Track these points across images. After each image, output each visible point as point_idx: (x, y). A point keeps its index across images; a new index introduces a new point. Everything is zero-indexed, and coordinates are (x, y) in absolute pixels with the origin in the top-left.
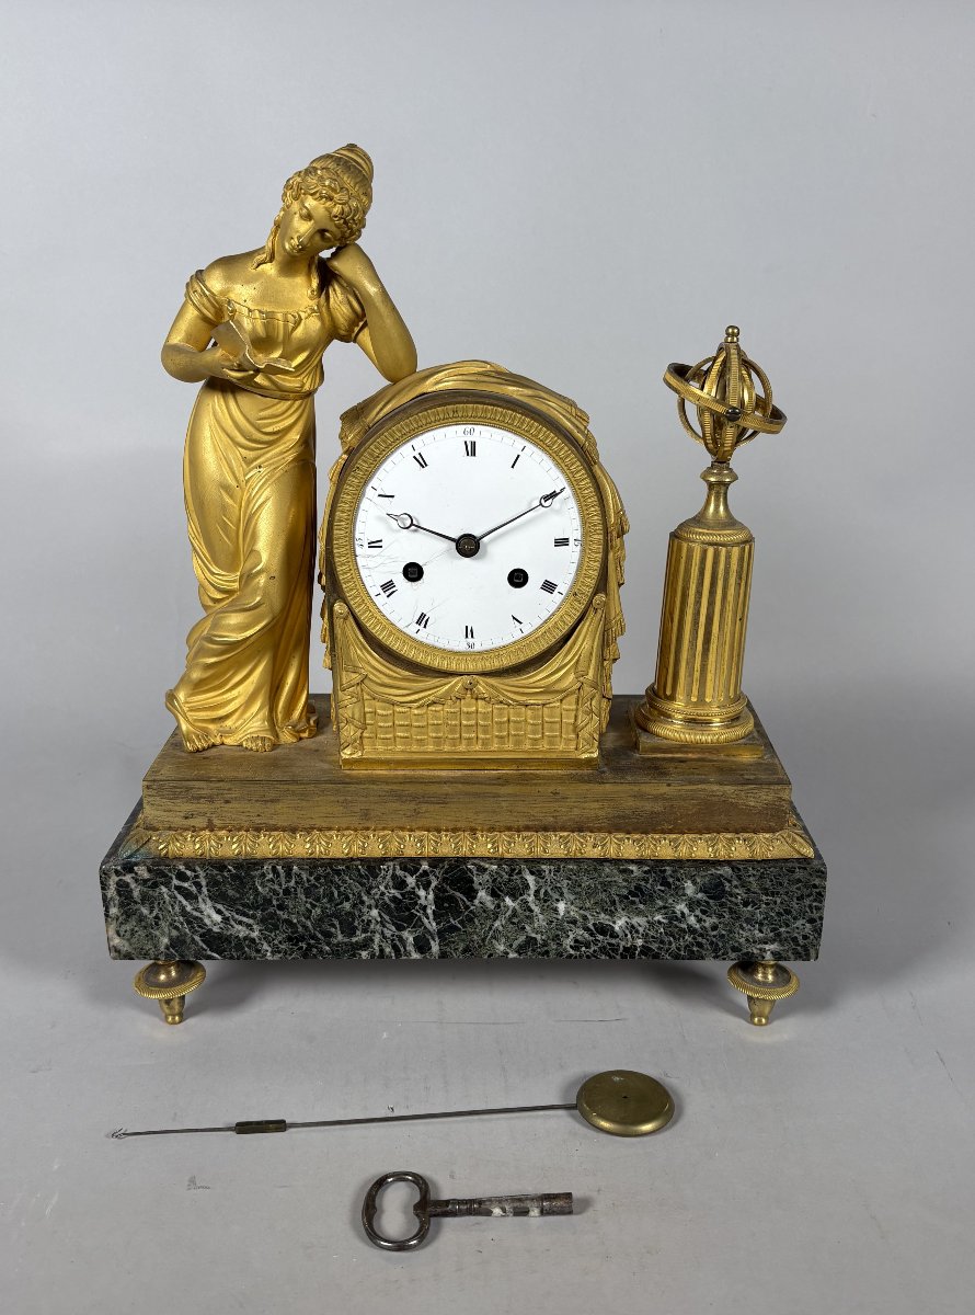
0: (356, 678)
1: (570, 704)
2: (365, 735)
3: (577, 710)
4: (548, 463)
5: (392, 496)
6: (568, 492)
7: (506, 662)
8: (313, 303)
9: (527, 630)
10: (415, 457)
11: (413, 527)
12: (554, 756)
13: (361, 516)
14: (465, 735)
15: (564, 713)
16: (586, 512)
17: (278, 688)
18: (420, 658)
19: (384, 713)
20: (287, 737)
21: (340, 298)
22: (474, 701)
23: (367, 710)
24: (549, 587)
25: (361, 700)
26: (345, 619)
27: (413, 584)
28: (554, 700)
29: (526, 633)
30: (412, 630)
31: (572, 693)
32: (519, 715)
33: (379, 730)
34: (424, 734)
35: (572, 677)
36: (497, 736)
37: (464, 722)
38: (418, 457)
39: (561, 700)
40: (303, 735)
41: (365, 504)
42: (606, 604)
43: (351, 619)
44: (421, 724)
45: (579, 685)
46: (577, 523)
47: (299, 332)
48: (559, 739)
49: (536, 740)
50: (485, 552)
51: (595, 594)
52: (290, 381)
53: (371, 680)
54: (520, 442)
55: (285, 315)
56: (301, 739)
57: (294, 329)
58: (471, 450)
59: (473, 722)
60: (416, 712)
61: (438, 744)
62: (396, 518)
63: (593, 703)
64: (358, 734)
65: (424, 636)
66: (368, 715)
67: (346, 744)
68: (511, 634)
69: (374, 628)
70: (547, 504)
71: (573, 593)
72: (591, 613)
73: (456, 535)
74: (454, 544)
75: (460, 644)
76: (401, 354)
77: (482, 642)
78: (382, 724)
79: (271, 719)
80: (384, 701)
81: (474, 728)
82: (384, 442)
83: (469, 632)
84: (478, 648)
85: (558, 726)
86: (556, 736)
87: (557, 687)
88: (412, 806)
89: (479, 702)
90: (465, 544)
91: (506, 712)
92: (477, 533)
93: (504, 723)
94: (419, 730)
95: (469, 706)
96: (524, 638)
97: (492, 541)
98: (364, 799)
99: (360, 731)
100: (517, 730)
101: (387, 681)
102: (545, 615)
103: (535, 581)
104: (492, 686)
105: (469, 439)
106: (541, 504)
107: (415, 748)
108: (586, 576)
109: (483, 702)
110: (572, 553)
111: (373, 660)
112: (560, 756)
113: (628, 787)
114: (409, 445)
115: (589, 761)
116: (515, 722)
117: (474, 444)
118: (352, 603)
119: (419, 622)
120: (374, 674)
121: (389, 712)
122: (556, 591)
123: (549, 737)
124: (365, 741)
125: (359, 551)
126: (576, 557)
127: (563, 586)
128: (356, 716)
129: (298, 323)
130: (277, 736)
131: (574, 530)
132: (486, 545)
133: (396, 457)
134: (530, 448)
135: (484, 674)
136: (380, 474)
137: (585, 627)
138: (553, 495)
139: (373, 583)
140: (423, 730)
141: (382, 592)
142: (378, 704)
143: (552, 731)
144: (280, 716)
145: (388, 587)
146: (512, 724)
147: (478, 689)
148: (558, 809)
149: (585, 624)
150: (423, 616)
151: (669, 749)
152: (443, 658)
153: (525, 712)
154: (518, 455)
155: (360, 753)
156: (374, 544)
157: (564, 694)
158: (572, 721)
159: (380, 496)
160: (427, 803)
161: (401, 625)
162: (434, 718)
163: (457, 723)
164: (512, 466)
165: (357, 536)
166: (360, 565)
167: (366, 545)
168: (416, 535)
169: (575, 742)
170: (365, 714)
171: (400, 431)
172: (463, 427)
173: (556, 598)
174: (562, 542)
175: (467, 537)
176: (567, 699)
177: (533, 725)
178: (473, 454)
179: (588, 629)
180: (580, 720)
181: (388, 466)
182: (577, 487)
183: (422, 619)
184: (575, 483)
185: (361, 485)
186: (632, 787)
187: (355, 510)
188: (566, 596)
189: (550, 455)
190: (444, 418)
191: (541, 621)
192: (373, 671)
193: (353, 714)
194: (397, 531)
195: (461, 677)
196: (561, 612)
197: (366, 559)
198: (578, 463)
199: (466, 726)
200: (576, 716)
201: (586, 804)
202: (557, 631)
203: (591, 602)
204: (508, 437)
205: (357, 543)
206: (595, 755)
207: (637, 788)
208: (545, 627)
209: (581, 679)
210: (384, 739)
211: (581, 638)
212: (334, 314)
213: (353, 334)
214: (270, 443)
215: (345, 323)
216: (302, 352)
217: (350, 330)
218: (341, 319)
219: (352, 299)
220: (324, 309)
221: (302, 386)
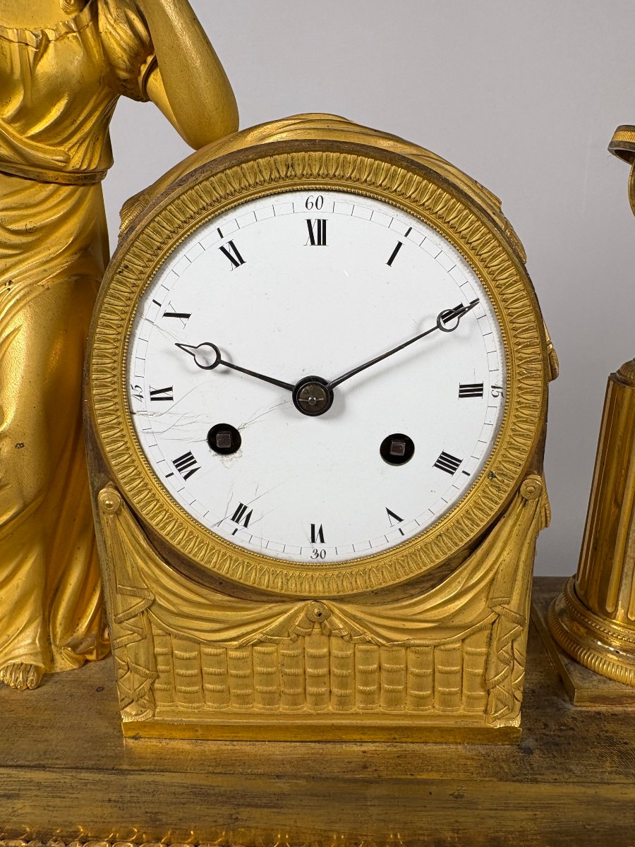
0: (137, 603)
1: (477, 647)
2: (157, 686)
3: (488, 655)
4: (449, 256)
5: (187, 316)
6: (483, 307)
7: (376, 582)
8: (69, 18)
9: (411, 530)
10: (222, 249)
11: (221, 367)
12: (451, 723)
13: (138, 348)
14: (311, 689)
15: (466, 657)
16: (514, 340)
18: (238, 575)
19: (186, 655)
20: (64, 663)
21: (115, 14)
22: (324, 639)
23: (158, 650)
24: (448, 463)
25: (148, 637)
26: (118, 513)
27: (226, 458)
28: (452, 641)
29: (408, 535)
30: (226, 530)
31: (481, 629)
32: (395, 660)
33: (178, 679)
34: (247, 686)
35: (482, 605)
36: (362, 692)
37: (310, 670)
38: (228, 248)
39: (463, 640)
40: (89, 657)
41: (143, 330)
42: (541, 491)
43: (126, 513)
44: (241, 673)
45: (492, 617)
46: (497, 360)
47: (47, 65)
48: (457, 698)
49: (423, 698)
50: (343, 408)
51: (526, 474)
52: (45, 151)
53: (160, 606)
54: (402, 221)
55: (20, 33)
56: (87, 661)
57: (38, 56)
58: (318, 234)
59: (323, 671)
60: (233, 654)
61: (271, 702)
62: (191, 350)
63: (516, 645)
64: (146, 685)
65: (244, 538)
66: (160, 659)
67: (127, 701)
68: (384, 537)
69: (163, 528)
70: (448, 326)
71: (489, 473)
72: (517, 507)
73: (293, 380)
74: (289, 394)
75: (302, 551)
76: (208, 96)
77: (338, 549)
78: (182, 672)
79: (46, 638)
80: (182, 638)
81: (326, 679)
82: (170, 222)
83: (317, 534)
84: (331, 557)
85: (458, 677)
86: (454, 694)
87: (458, 621)
88: (226, 810)
89: (333, 640)
90: (307, 392)
91: (376, 655)
92: (329, 376)
93: (372, 672)
94: (240, 681)
95: (319, 646)
96: (403, 543)
97: (354, 389)
98: (150, 798)
99: (150, 681)
100: (391, 682)
101: (187, 609)
102: (440, 508)
103: (425, 455)
104: (354, 618)
105: (314, 215)
106: (439, 326)
107: (234, 707)
108: (512, 446)
109: (340, 641)
110: (487, 409)
111: (166, 579)
112: (462, 724)
113: (577, 790)
114: (213, 228)
115: (506, 732)
116: (389, 671)
117: (322, 224)
118: (127, 488)
119: (236, 518)
120: (164, 597)
121: (195, 654)
122: (460, 469)
123: (443, 694)
124: (158, 695)
125: (136, 405)
126: (493, 416)
127: (471, 463)
128: (142, 660)
129: (43, 45)
130: (52, 660)
131: (490, 369)
132: (343, 396)
133: (192, 249)
134: (420, 231)
135: (341, 599)
136: (167, 278)
137: (506, 528)
138: (459, 311)
139: (161, 456)
140: (246, 681)
141: (175, 471)
142: (175, 641)
143: (448, 685)
144: (59, 630)
145: (185, 462)
146: (384, 674)
147: (331, 623)
148: (461, 820)
149: (504, 524)
150: (241, 508)
151: (619, 699)
152: (275, 574)
153: (406, 655)
154: (400, 244)
155: (149, 714)
156: (162, 395)
157: (470, 631)
158: (480, 671)
159: (167, 315)
160: (249, 805)
161: (208, 522)
162: (262, 663)
163: (300, 671)
164: (390, 263)
165: (133, 381)
166: (139, 429)
167: (147, 397)
168: (227, 379)
169: (484, 702)
170: (155, 656)
171: (196, 203)
172: (305, 195)
173: (459, 481)
174: (471, 391)
175: (313, 382)
176: (474, 637)
177: (418, 675)
178: (322, 240)
179: (511, 532)
180: (492, 672)
181: (178, 263)
182: (499, 298)
183: (241, 514)
184: (496, 291)
185: (134, 296)
186: (583, 789)
187: (127, 339)
188: (477, 477)
189: (455, 244)
190: (271, 180)
191: (434, 518)
192: (162, 592)
193: (136, 658)
194: (194, 373)
195: (301, 604)
196: (464, 506)
197: (147, 417)
198: (504, 256)
199: (313, 676)
200: (487, 662)
201: (508, 814)
202: (460, 533)
203: (518, 490)
204: (382, 213)
205: (132, 392)
206: (516, 723)
207: (591, 791)
208: (441, 528)
209: (498, 609)
210: (186, 692)
211: (499, 544)
212: (106, 42)
213: (140, 79)
214: (25, 248)
215: (125, 58)
216: (59, 99)
217: (134, 70)
218: (118, 50)
219: (133, 16)
220: (89, 32)
221: (67, 161)
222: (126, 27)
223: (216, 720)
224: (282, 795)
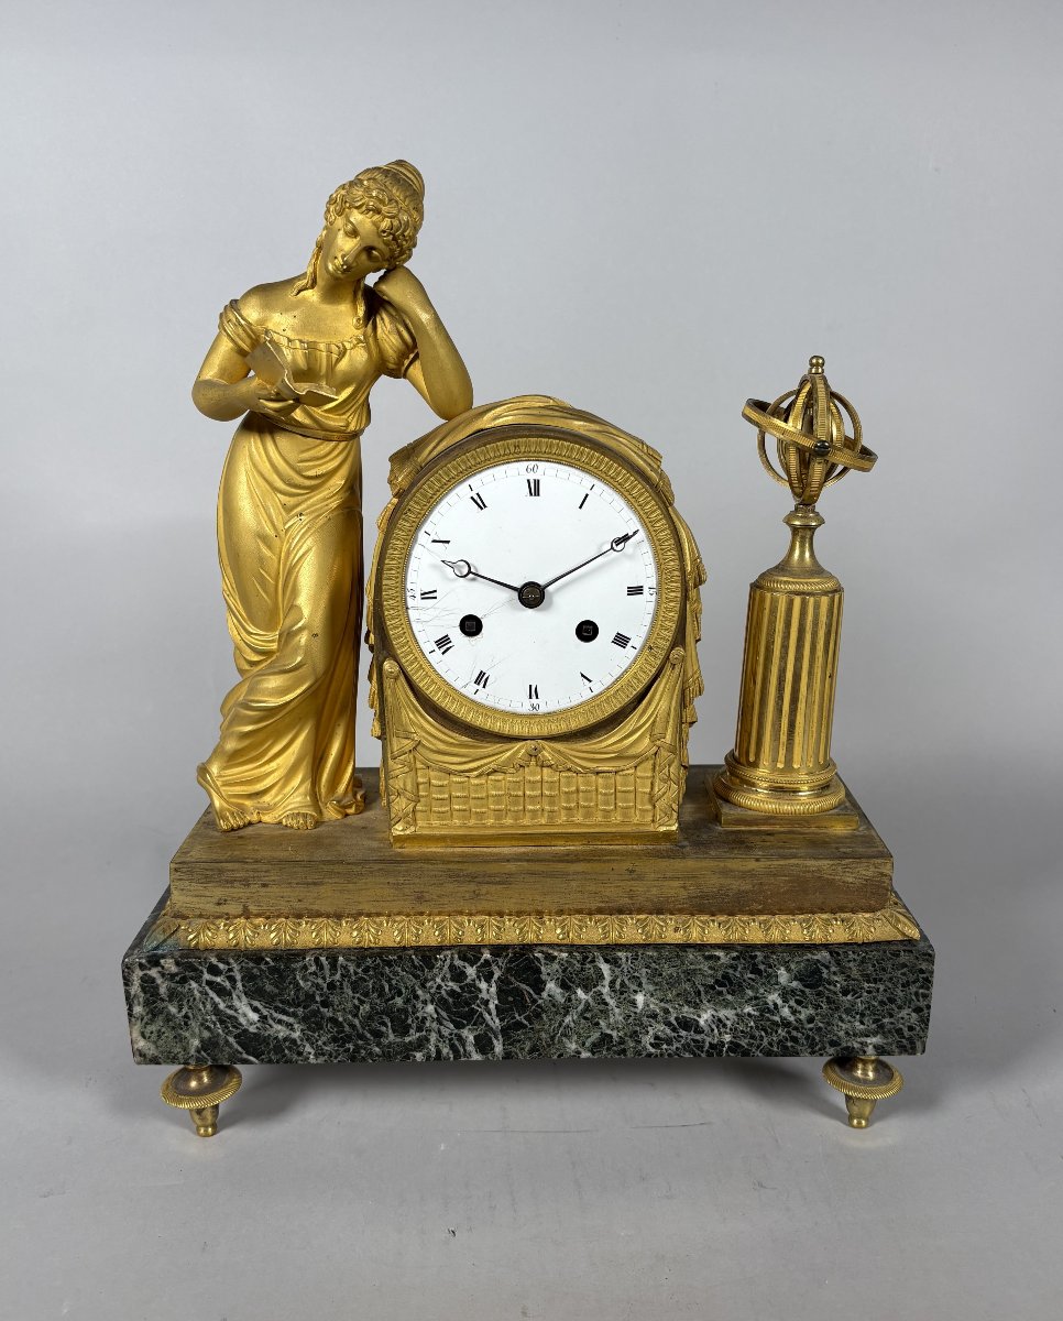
0: (408, 744)
1: (645, 771)
2: (418, 808)
3: (653, 777)
4: (620, 503)
5: (448, 542)
6: (642, 535)
7: (574, 725)
8: (359, 333)
9: (598, 688)
10: (472, 498)
11: (471, 576)
12: (629, 829)
13: (413, 564)
14: (529, 807)
15: (638, 781)
16: (662, 557)
17: (321, 758)
18: (478, 721)
19: (440, 783)
20: (331, 813)
21: (388, 327)
22: (539, 769)
23: (420, 780)
24: (621, 640)
25: (413, 769)
26: (396, 679)
27: (471, 638)
28: (628, 768)
29: (596, 692)
30: (470, 690)
31: (648, 758)
32: (589, 784)
33: (434, 803)
34: (482, 806)
35: (647, 741)
36: (565, 808)
37: (528, 793)
38: (476, 497)
39: (636, 767)
40: (349, 811)
41: (417, 551)
42: (683, 659)
43: (402, 678)
44: (480, 795)
45: (655, 749)
46: (652, 570)
47: (343, 365)
48: (633, 810)
49: (608, 811)
50: (551, 603)
51: (672, 647)
53: (424, 746)
54: (588, 480)
55: (329, 345)
56: (347, 815)
57: (338, 361)
58: (535, 488)
59: (537, 793)
60: (475, 782)
61: (499, 818)
62: (452, 565)
63: (672, 769)
64: (411, 806)
65: (483, 696)
66: (421, 787)
67: (397, 819)
68: (580, 694)
69: (428, 688)
70: (619, 548)
71: (648, 646)
72: (668, 671)
73: (518, 584)
74: (515, 594)
75: (522, 705)
76: (456, 388)
77: (549, 702)
78: (437, 796)
79: (314, 793)
80: (439, 770)
81: (539, 799)
82: (439, 481)
83: (533, 692)
84: (543, 709)
85: (632, 795)
86: (630, 807)
87: (632, 752)
88: (472, 887)
89: (545, 770)
90: (528, 593)
91: (574, 780)
92: (542, 582)
93: (572, 793)
94: (479, 802)
95: (534, 774)
96: (592, 698)
97: (557, 590)
98: (417, 880)
99: (413, 804)
100: (586, 800)
101: (442, 747)
102: (617, 672)
103: (606, 634)
104: (559, 752)
105: (532, 477)
106: (612, 548)
107: (474, 822)
108: (662, 628)
109: (550, 770)
110: (647, 602)
111: (427, 724)
112: (635, 830)
113: (712, 863)
114: (466, 484)
115: (667, 836)
116: (585, 792)
117: (537, 483)
118: (403, 660)
119: (477, 682)
120: (428, 740)
121: (446, 782)
122: (629, 645)
123: (622, 808)
124: (419, 815)
125: (410, 603)
126: (651, 607)
127: (637, 641)
128: (409, 787)
129: (342, 354)
130: (321, 812)
131: (647, 575)
132: (551, 594)
133: (451, 498)
134: (600, 486)
135: (550, 738)
136: (435, 516)
137: (661, 685)
138: (626, 538)
139: (426, 639)
140: (484, 802)
141: (436, 648)
142: (433, 773)
143: (626, 801)
144: (323, 790)
145: (443, 642)
146: (581, 794)
147: (543, 756)
148: (634, 889)
149: (661, 681)
150: (482, 674)
151: (754, 822)
152: (504, 721)
153: (596, 781)
154: (587, 495)
155: (413, 829)
156: (428, 595)
157: (639, 759)
158: (648, 790)
159: (434, 541)
160: (488, 883)
161: (458, 685)
162: (495, 788)
163: (520, 793)
164: (580, 507)
165: (409, 586)
166: (412, 619)
167: (419, 596)
168: (474, 584)
169: (651, 814)
170: (418, 784)
171: (456, 469)
172: (526, 464)
173: (629, 653)
174: (635, 591)
175: (531, 585)
176: (642, 765)
177: (605, 794)
178: (537, 493)
179: (665, 687)
180: (656, 789)
181: (442, 507)
182: (651, 529)
183: (481, 679)
184: (649, 525)
185: (413, 529)
186: (716, 863)
187: (406, 557)
188: (642, 650)
189: (622, 495)
190: (505, 455)
191: (613, 679)
192: (427, 736)
193: (404, 785)
194: (453, 580)
195: (524, 743)
196: (635, 668)
197: (419, 612)
198: (653, 503)
199: (530, 797)
200: (652, 784)
201: (666, 883)
202: (630, 689)
203: (668, 658)
204: (576, 474)
205: (409, 594)
206: (674, 828)
207: (722, 865)
208: (618, 686)
209: (658, 743)
210: (439, 812)
211: (657, 697)
212: (382, 345)
213: (404, 368)
214: (312, 489)
215: (395, 356)
216: (348, 386)
217: (400, 363)
218: (390, 351)
219: (402, 329)
220: (371, 340)
221: (347, 425)
222: (397, 337)
223: (460, 832)
224: (510, 875)
